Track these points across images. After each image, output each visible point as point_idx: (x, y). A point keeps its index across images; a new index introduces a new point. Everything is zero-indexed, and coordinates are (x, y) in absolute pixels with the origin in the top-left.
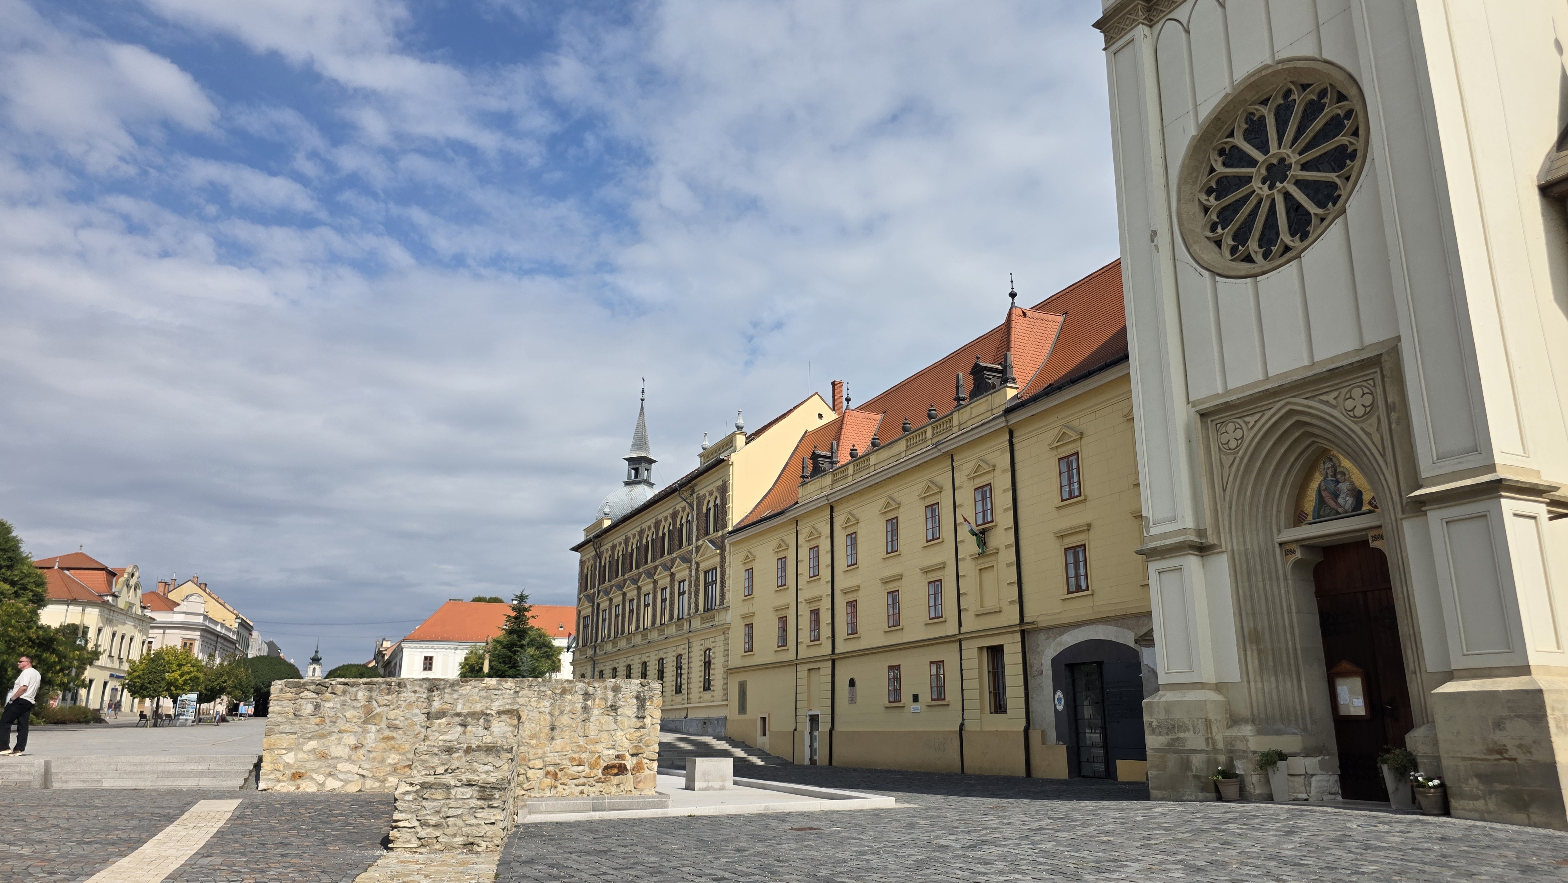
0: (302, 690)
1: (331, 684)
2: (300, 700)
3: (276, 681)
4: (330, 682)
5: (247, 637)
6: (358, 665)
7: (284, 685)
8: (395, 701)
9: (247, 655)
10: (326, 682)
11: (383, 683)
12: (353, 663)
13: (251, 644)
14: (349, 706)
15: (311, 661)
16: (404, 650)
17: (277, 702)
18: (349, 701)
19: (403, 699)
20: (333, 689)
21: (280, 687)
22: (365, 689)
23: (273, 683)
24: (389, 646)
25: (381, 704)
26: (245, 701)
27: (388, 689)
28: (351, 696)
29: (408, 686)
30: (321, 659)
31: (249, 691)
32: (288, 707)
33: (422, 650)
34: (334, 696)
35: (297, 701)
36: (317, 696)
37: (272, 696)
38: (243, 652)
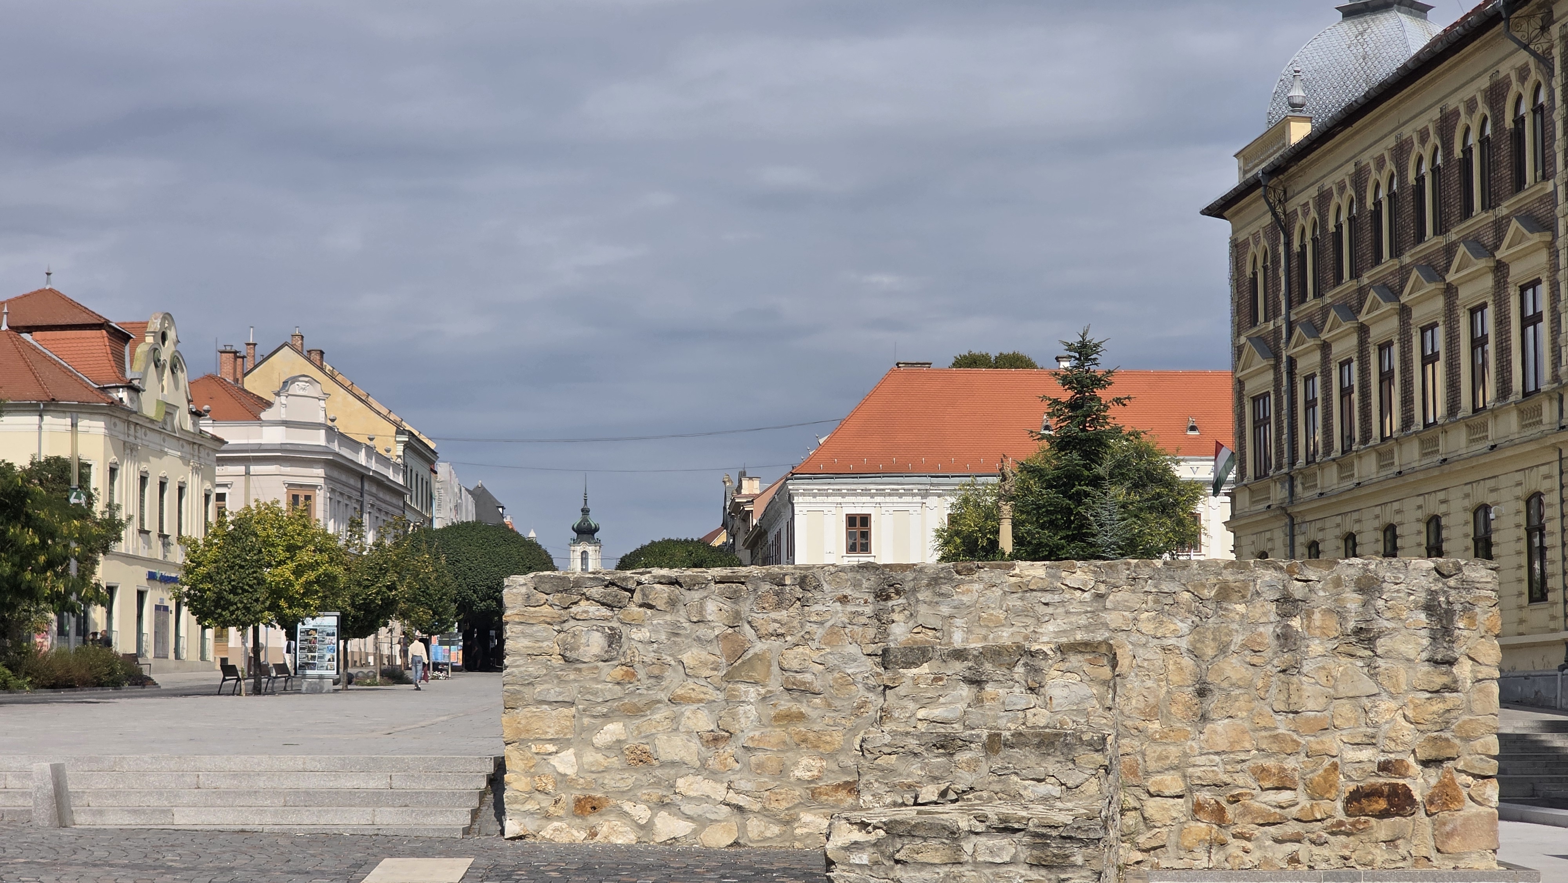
0: (575, 598)
1: (639, 583)
2: (572, 623)
3: (512, 577)
4: (636, 577)
5: (426, 477)
6: (686, 541)
7: (531, 586)
8: (796, 623)
9: (431, 520)
10: (625, 579)
11: (763, 579)
12: (674, 537)
13: (436, 494)
14: (687, 636)
15: (575, 535)
16: (796, 500)
17: (520, 628)
18: (687, 625)
19: (814, 618)
20: (644, 595)
21: (523, 590)
22: (721, 594)
23: (506, 582)
24: (758, 492)
25: (763, 631)
26: (441, 633)
27: (777, 594)
28: (688, 613)
29: (826, 587)
30: (596, 530)
31: (446, 609)
32: (547, 639)
33: (839, 499)
34: (649, 612)
35: (566, 626)
36: (609, 613)
37: (508, 613)
38: (423, 516)
